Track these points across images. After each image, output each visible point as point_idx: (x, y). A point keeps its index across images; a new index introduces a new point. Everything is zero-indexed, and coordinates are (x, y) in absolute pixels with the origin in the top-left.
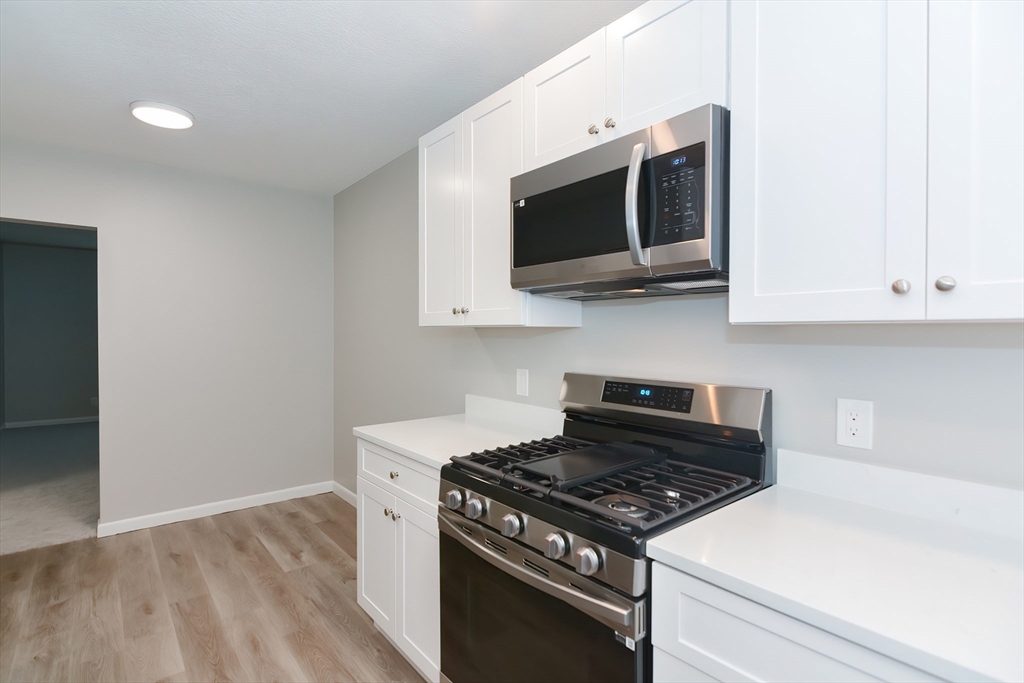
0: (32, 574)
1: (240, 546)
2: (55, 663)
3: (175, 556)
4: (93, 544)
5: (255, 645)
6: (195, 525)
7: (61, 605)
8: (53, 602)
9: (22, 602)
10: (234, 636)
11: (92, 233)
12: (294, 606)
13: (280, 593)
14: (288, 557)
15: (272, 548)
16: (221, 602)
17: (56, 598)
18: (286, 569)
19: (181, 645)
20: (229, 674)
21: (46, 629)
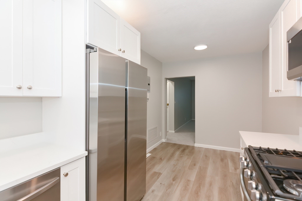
0: (181, 149)
1: (222, 160)
2: (176, 167)
3: (206, 156)
4: (193, 147)
5: (211, 185)
6: (215, 151)
7: (182, 157)
8: (181, 156)
9: (178, 153)
10: (208, 180)
11: (194, 77)
12: (226, 181)
13: (225, 176)
14: (233, 168)
15: (230, 164)
16: (210, 170)
17: (182, 155)
18: (230, 171)
19: (196, 175)
20: (201, 187)
21: (178, 160)
